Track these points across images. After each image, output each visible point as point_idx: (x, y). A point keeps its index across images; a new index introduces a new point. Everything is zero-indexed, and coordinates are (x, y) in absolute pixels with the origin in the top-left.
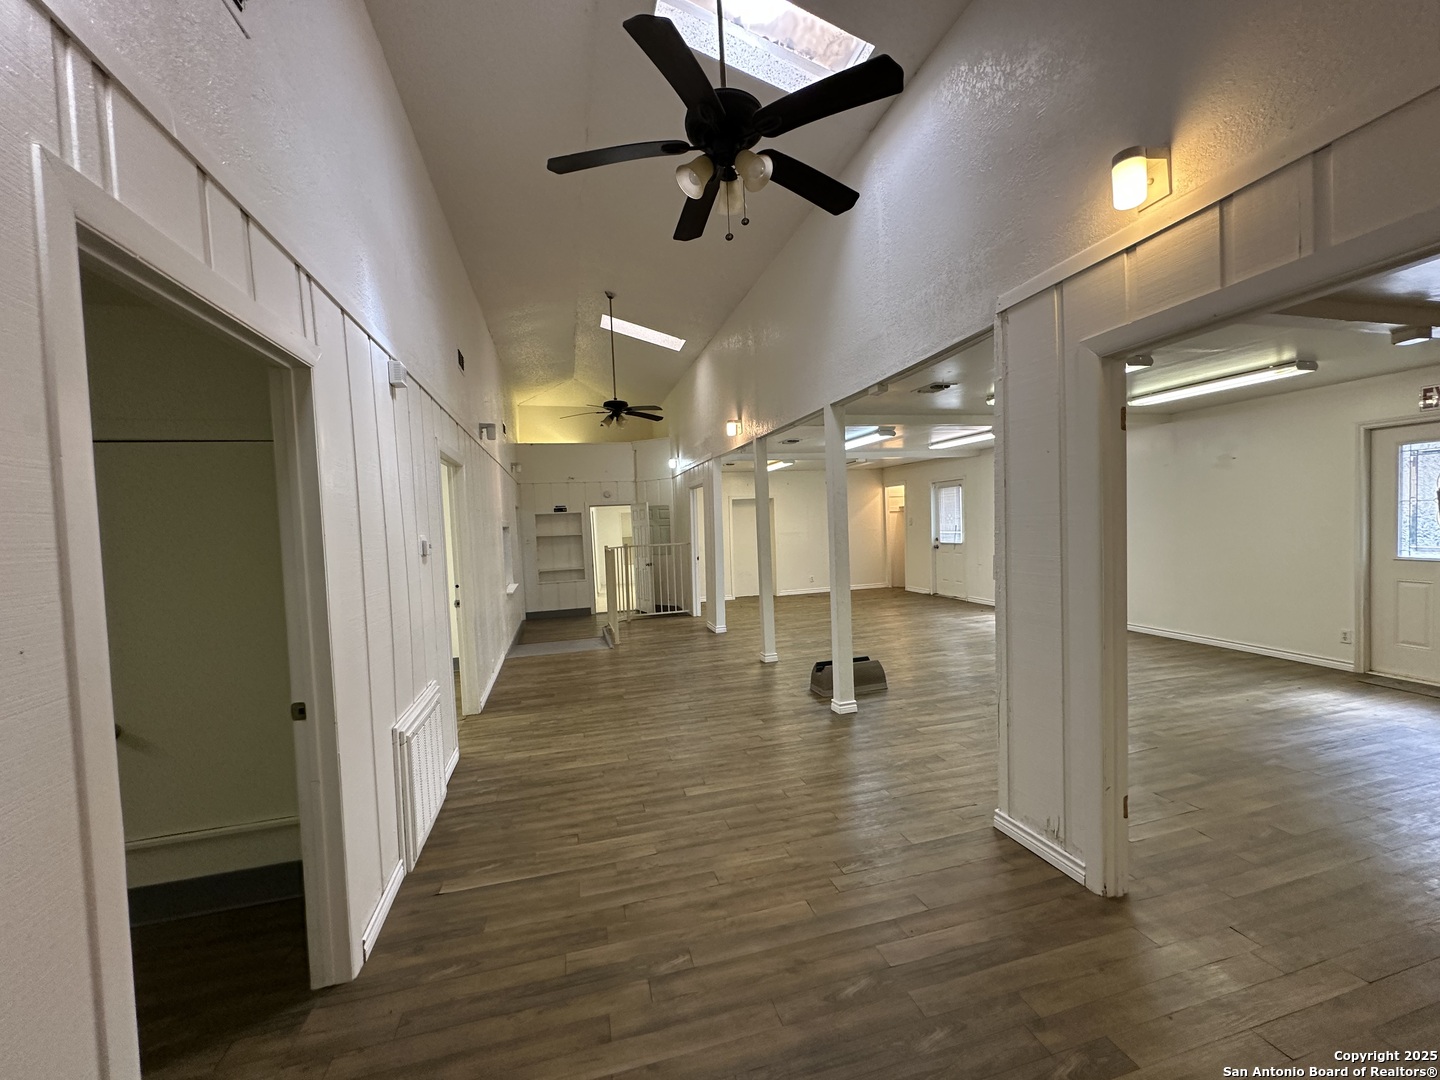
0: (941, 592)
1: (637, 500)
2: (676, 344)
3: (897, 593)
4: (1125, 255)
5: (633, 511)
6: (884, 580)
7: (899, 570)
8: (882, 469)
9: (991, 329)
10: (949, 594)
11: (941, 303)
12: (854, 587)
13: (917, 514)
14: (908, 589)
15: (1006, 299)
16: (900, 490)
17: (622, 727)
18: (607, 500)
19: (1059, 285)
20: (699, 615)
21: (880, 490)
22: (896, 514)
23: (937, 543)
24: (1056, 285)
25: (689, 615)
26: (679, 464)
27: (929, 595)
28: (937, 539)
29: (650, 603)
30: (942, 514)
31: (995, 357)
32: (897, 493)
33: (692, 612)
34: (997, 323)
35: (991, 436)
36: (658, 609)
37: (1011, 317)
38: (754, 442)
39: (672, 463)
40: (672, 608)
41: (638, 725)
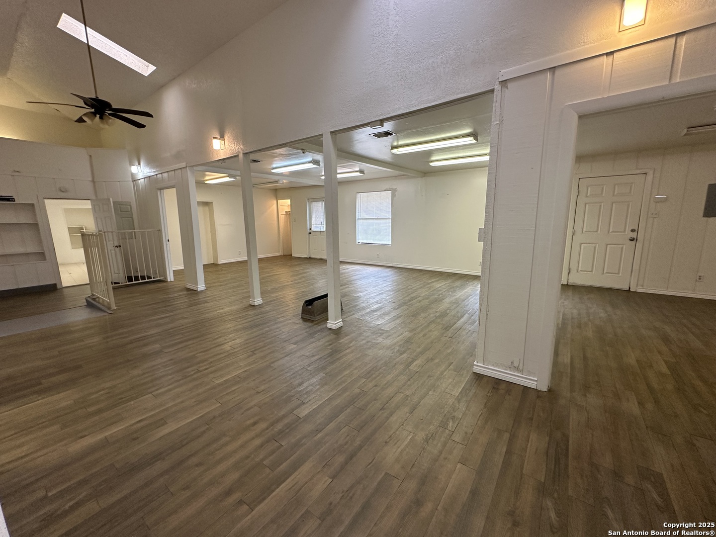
0: (313, 256)
1: (96, 196)
2: (144, 68)
3: (287, 258)
4: (605, 56)
5: (93, 206)
6: (279, 252)
7: (288, 245)
8: (276, 190)
9: (493, 91)
10: (318, 257)
11: (447, 70)
12: (260, 256)
13: (298, 216)
14: (294, 256)
15: (507, 72)
16: (288, 202)
17: (186, 377)
18: (63, 194)
19: (553, 69)
20: (172, 280)
21: (275, 202)
22: (284, 216)
23: (311, 231)
24: (550, 68)
25: (164, 281)
26: (141, 171)
27: (307, 258)
28: (310, 229)
29: (122, 275)
30: (313, 215)
31: (494, 109)
32: (285, 204)
33: (166, 278)
34: (497, 87)
35: (487, 158)
36: (130, 279)
37: (510, 85)
38: (241, 156)
39: (134, 169)
40: (143, 278)
41: (199, 371)
